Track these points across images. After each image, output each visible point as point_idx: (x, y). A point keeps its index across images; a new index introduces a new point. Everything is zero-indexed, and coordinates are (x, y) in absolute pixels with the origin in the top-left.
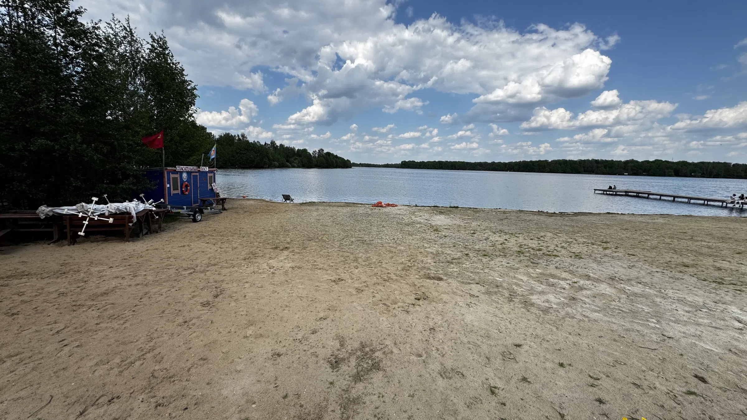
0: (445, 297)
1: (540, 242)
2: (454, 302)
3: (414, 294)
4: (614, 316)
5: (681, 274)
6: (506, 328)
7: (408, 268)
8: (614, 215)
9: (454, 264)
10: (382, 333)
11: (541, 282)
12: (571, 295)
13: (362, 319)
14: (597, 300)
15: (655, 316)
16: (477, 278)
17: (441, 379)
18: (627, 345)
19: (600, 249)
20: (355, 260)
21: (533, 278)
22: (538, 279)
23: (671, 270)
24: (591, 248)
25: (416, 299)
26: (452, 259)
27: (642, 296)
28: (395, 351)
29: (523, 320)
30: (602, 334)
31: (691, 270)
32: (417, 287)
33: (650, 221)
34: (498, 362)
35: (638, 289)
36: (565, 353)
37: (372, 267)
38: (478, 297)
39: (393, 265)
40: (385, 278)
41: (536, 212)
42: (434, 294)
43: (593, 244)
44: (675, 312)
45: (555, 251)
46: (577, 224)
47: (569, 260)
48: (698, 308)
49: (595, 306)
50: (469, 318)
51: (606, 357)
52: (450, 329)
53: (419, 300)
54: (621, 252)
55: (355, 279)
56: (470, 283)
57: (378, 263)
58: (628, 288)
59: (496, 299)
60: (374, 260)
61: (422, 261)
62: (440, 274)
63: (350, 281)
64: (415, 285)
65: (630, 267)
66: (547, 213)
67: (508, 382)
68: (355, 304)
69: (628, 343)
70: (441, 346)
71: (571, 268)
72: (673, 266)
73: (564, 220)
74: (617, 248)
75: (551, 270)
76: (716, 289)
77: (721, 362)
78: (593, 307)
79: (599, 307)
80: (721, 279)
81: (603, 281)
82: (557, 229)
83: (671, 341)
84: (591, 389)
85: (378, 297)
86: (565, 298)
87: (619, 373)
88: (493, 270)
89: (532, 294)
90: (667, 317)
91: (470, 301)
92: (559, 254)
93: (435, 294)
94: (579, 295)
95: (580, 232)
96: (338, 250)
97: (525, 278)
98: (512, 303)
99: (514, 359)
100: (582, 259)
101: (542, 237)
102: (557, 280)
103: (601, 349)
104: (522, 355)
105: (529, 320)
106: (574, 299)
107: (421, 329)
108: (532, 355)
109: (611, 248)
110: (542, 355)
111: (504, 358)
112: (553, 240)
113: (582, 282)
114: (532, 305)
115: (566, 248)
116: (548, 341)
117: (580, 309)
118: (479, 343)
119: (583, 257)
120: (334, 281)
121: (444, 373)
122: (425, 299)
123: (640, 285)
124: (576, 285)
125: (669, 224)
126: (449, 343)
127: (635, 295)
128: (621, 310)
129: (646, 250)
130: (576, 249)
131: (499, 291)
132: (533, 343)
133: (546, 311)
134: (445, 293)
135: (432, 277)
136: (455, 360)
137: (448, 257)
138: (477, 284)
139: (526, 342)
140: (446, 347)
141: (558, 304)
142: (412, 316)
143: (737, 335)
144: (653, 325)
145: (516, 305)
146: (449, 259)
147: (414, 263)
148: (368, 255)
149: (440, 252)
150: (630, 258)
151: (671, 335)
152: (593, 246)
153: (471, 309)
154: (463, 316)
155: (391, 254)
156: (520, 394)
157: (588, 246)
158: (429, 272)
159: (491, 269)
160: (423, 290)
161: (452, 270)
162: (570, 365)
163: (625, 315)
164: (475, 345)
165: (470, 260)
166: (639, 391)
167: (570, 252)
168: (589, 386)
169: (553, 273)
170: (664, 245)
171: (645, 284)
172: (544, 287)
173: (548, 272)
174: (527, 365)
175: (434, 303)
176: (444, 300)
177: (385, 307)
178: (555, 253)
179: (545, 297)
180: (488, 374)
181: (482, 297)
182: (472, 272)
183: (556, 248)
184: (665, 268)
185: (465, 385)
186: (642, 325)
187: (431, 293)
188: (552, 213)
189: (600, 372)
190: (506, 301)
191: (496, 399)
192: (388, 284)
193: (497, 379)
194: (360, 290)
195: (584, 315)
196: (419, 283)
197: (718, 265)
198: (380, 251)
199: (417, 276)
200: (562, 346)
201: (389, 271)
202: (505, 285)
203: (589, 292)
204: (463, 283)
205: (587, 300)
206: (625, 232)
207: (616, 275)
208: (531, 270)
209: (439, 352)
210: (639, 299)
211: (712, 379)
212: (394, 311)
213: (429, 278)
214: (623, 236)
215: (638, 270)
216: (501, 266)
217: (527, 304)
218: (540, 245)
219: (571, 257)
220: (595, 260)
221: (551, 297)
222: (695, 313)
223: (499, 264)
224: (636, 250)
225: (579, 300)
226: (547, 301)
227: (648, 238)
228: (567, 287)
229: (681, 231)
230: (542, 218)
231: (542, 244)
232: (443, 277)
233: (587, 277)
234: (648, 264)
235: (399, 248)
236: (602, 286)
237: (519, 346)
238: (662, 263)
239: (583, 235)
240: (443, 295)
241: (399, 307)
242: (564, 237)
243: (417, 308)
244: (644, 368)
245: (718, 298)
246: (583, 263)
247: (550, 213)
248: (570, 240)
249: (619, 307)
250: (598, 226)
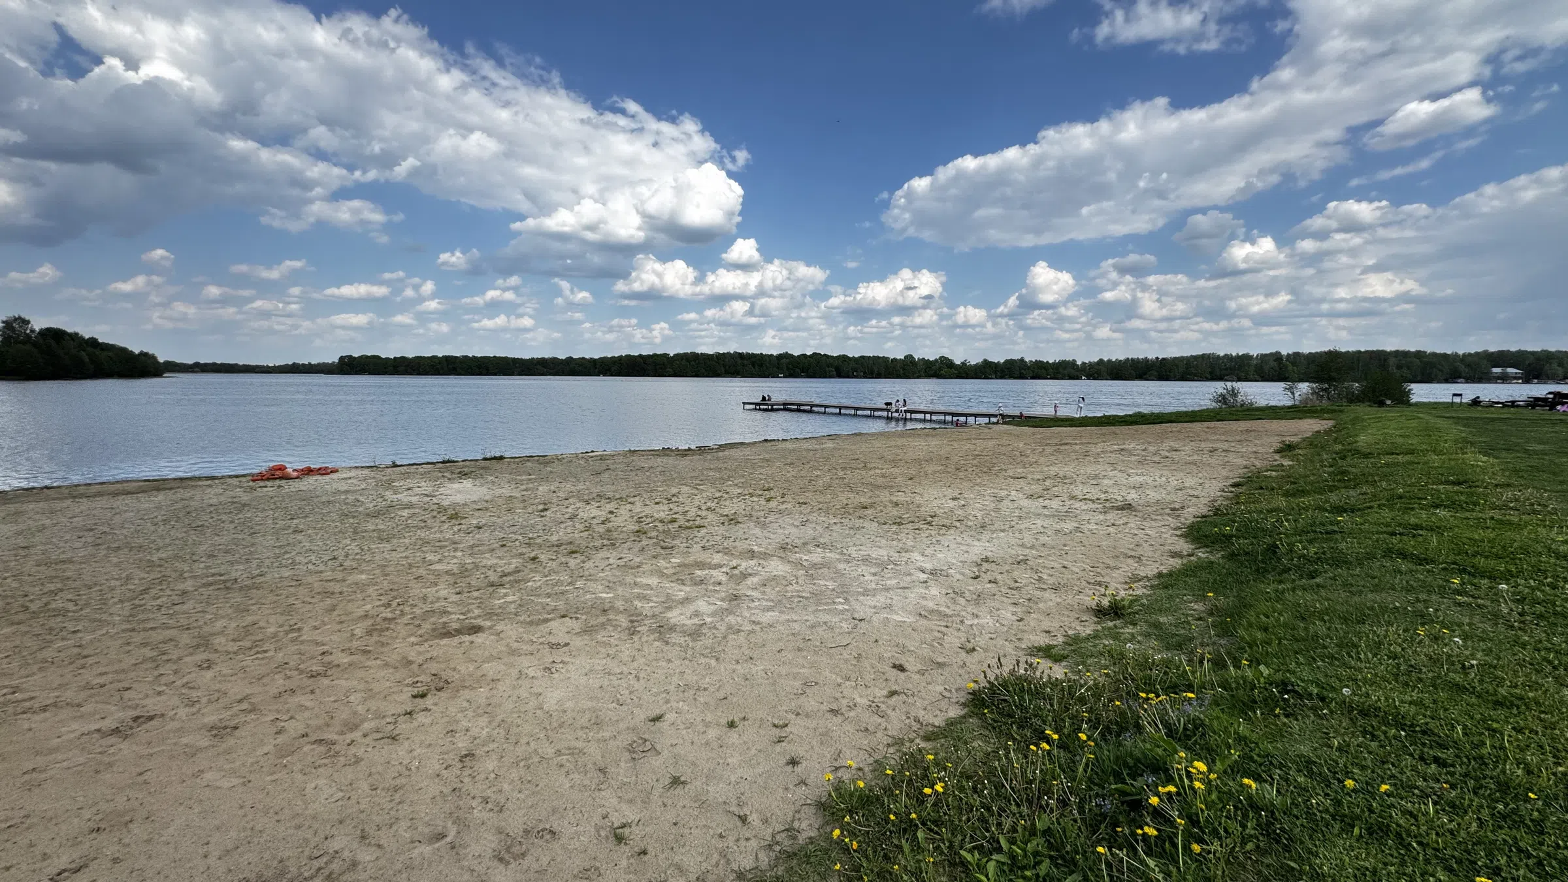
0: (490, 669)
1: (671, 506)
2: (514, 672)
3: (407, 685)
4: (794, 609)
5: (861, 521)
6: (631, 693)
7: (385, 625)
8: (773, 443)
9: (507, 586)
10: (315, 826)
11: (682, 580)
12: (731, 591)
13: (241, 812)
14: (768, 590)
15: (842, 593)
16: (560, 604)
17: (502, 867)
18: (814, 651)
19: (763, 501)
20: (198, 646)
21: (668, 576)
22: (676, 577)
23: (850, 517)
24: (750, 503)
25: (415, 697)
26: (501, 577)
27: (823, 565)
28: (365, 856)
29: (660, 664)
30: (781, 645)
31: (869, 512)
32: (415, 667)
34: (622, 771)
35: (816, 556)
36: (735, 700)
37: (265, 652)
38: (567, 644)
39: (339, 627)
40: (314, 668)
41: (658, 450)
42: (462, 668)
43: (751, 495)
44: (862, 578)
45: (698, 518)
46: (725, 465)
47: (721, 530)
48: (883, 565)
49: (767, 600)
50: (552, 699)
51: (791, 683)
52: (512, 739)
53: (423, 696)
54: (789, 502)
55: (204, 700)
56: (547, 621)
57: (287, 633)
58: (806, 558)
59: (604, 639)
60: (272, 630)
61: (425, 598)
62: (475, 618)
63: (183, 712)
64: (410, 663)
65: (803, 524)
66: (678, 450)
67: (646, 802)
68: (208, 776)
69: (816, 647)
70: (494, 789)
71: (725, 544)
72: (851, 511)
73: (705, 460)
74: (783, 496)
75: (697, 554)
76: (897, 533)
77: (915, 634)
78: (765, 603)
79: (772, 601)
80: (900, 518)
81: (772, 556)
82: (696, 478)
83: (862, 624)
84: (778, 748)
85: (294, 728)
86: (723, 600)
87: (810, 703)
88: (591, 580)
89: (669, 608)
90: (854, 589)
91: (551, 660)
92: (705, 522)
93: (466, 668)
94: (743, 589)
95: (732, 477)
96: (124, 631)
97: (653, 581)
98: (636, 638)
99: (653, 748)
100: (739, 525)
101: (674, 495)
102: (707, 571)
103: (784, 671)
104: (666, 736)
105: (670, 661)
106: (736, 597)
107: (437, 767)
108: (682, 727)
109: (776, 498)
110: (699, 719)
111: (634, 755)
112: (693, 499)
113: (744, 565)
114: (672, 629)
115: (714, 510)
116: (705, 689)
117: (746, 614)
118: (580, 745)
119: (740, 520)
120: (116, 731)
121: (508, 849)
122: (439, 690)
123: (819, 550)
124: (736, 572)
125: (839, 449)
126: (514, 774)
127: (815, 566)
128: (800, 597)
129: (818, 493)
130: (730, 508)
131: (609, 620)
132: (681, 703)
133: (695, 633)
134: (491, 658)
135: (456, 630)
136: (532, 807)
137: (490, 573)
138: (563, 616)
139: (669, 705)
140: (506, 786)
141: (713, 615)
142: (406, 744)
143: (924, 591)
144: (840, 607)
145: (644, 639)
146: (493, 577)
147: (402, 607)
148: (249, 619)
149: (469, 567)
150: (801, 509)
151: (862, 615)
152: (752, 499)
153: (556, 676)
154: (541, 698)
155: (329, 601)
156: (671, 816)
157: (745, 500)
158: (444, 619)
159: (590, 578)
160: (434, 667)
161: (502, 601)
162: (744, 719)
163: (806, 602)
164: (574, 752)
165: (541, 569)
166: (839, 719)
167: (721, 515)
168: (775, 743)
169: (698, 560)
170: (837, 481)
171: (824, 546)
172: (688, 589)
173: (691, 559)
174: (677, 750)
175: (467, 691)
176: (491, 675)
177: (323, 749)
178: (698, 522)
179: (691, 608)
180: (606, 804)
181: (577, 642)
182: (549, 595)
183: (700, 513)
184: (843, 516)
185: (559, 852)
186: (829, 612)
187: (454, 669)
188: (685, 450)
189: (786, 711)
190: (624, 636)
191: (627, 849)
192: (326, 681)
193: (624, 806)
194: (225, 728)
195: (754, 622)
196: (419, 653)
197: (894, 499)
198: (291, 600)
199: (412, 639)
200: (728, 689)
201: (326, 648)
202: (619, 604)
203: (755, 580)
204: (531, 623)
205: (755, 594)
206: (790, 469)
207: (787, 540)
208: (662, 563)
209: (490, 806)
210: (820, 572)
211: (911, 664)
212: (353, 750)
213: (448, 634)
214: (788, 475)
215: (814, 525)
216: (608, 568)
217: (663, 630)
218: (671, 513)
219: (723, 523)
220: (758, 522)
221: (702, 605)
222: (882, 574)
223: (602, 565)
224: (807, 495)
225: (743, 598)
226: (696, 614)
227: (819, 473)
228: (724, 578)
229: (853, 457)
230: (671, 461)
231: (676, 509)
232: (482, 624)
233: (750, 554)
234: (823, 514)
235: (351, 579)
236: (772, 563)
237: (657, 719)
238: (839, 509)
240: (486, 665)
241: (365, 736)
242: (709, 491)
243: (422, 718)
244: (839, 680)
245: (901, 545)
246: (741, 532)
247: (681, 450)
248: (718, 495)
249: (798, 591)
250: (755, 464)
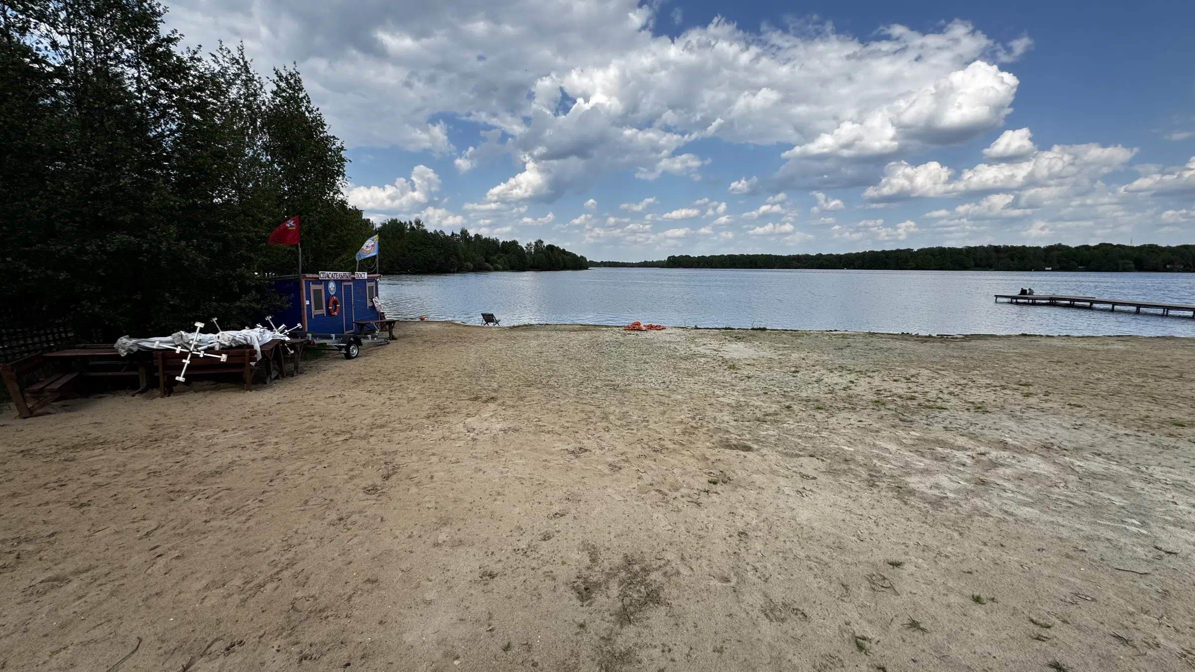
0: (758, 479)
1: (910, 385)
2: (775, 487)
3: (705, 473)
4: (1060, 512)
5: (1172, 439)
6: (870, 534)
7: (692, 430)
8: (1034, 338)
9: (769, 423)
10: (658, 540)
11: (922, 453)
12: (977, 475)
13: (623, 516)
14: (1025, 485)
15: (1136, 514)
16: (809, 446)
17: (767, 621)
18: (1091, 564)
19: (1018, 396)
20: (603, 418)
21: (906, 446)
22: (915, 448)
23: (1153, 432)
24: (1002, 395)
25: (710, 482)
26: (765, 415)
27: (1105, 477)
28: (684, 571)
29: (899, 519)
30: (1043, 545)
32: (710, 462)
33: (1100, 347)
34: (863, 592)
35: (1097, 465)
36: (981, 578)
37: (632, 430)
38: (814, 478)
39: (667, 425)
40: (656, 446)
41: (897, 334)
42: (739, 473)
43: (1004, 388)
44: (1172, 505)
45: (939, 400)
46: (971, 355)
47: (966, 415)
49: (1023, 495)
50: (803, 515)
51: (1056, 587)
52: (774, 534)
53: (715, 483)
54: (1056, 402)
55: (607, 448)
56: (798, 456)
57: (643, 422)
58: (1078, 463)
59: (846, 483)
60: (635, 418)
61: (715, 419)
62: (746, 440)
63: (598, 452)
64: (707, 459)
65: (1076, 427)
66: (917, 336)
67: (886, 627)
68: (609, 490)
69: (1094, 561)
70: (761, 564)
71: (971, 429)
72: (1155, 425)
73: (947, 347)
74: (1047, 394)
75: (937, 431)
78: (1020, 497)
79: (1031, 497)
81: (1031, 452)
82: (937, 363)
83: (1172, 558)
84: (1037, 644)
85: (647, 478)
86: (967, 481)
87: (1084, 615)
88: (835, 433)
89: (909, 474)
90: (1157, 514)
91: (801, 486)
92: (947, 405)
93: (742, 474)
94: (991, 477)
95: (979, 367)
96: (575, 402)
97: (893, 447)
98: (875, 490)
99: (891, 587)
100: (988, 414)
101: (913, 376)
102: (949, 451)
103: (1047, 572)
104: (905, 580)
105: (908, 519)
106: (983, 483)
107: (724, 533)
108: (921, 581)
109: (1036, 395)
110: (940, 581)
111: (873, 586)
112: (933, 382)
113: (994, 454)
114: (912, 492)
115: (958, 395)
116: (946, 556)
117: (996, 501)
118: (826, 558)
119: (989, 409)
120: (573, 452)
121: (772, 610)
122: (725, 482)
123: (1099, 459)
124: (983, 458)
125: (1135, 353)
126: (774, 559)
127: (1093, 475)
128: (1071, 503)
129: (1100, 397)
130: (976, 396)
131: (849, 469)
132: (920, 561)
133: (937, 503)
134: (757, 472)
135: (734, 445)
136: (789, 588)
137: (757, 411)
138: (811, 456)
139: (908, 557)
140: (769, 565)
141: (957, 491)
142: (706, 510)
144: (1133, 529)
145: (883, 493)
146: (759, 414)
147: (701, 421)
148: (625, 409)
149: (743, 404)
150: (1074, 411)
151: (1171, 547)
152: (1005, 391)
153: (806, 499)
154: (795, 512)
155: (662, 408)
156: (909, 651)
157: (995, 391)
158: (727, 436)
159: (833, 431)
160: (721, 467)
161: (765, 433)
162: (993, 599)
163: (1079, 511)
164: (819, 561)
165: (794, 416)
166: (1127, 650)
167: (966, 402)
168: (1033, 638)
169: (940, 438)
170: (1131, 388)
171: (1109, 457)
172: (928, 462)
173: (932, 435)
174: (917, 599)
175: (742, 489)
176: (758, 483)
177: (661, 496)
178: (939, 403)
179: (933, 480)
180: (849, 615)
181: (823, 479)
182: (800, 437)
183: (941, 395)
184: (1141, 429)
185: (810, 632)
186: (1114, 530)
187: (734, 472)
188: (926, 337)
189: (1048, 613)
190: (864, 485)
191: (867, 659)
192: (662, 456)
193: (865, 624)
194: (616, 467)
195: (1006, 512)
196: (712, 455)
198: (644, 403)
199: (708, 444)
200: (973, 566)
201: (661, 436)
202: (859, 458)
203: (1009, 471)
204: (786, 454)
205: (1008, 485)
206: (1057, 367)
207: (1052, 441)
208: (901, 433)
209: (758, 574)
210: (1102, 483)
212: (676, 503)
213: (729, 447)
214: (1054, 373)
215: (1092, 431)
216: (849, 427)
217: (902, 492)
218: (910, 391)
219: (968, 409)
220: (1012, 415)
221: (943, 480)
223: (844, 423)
224: (1082, 397)
225: (992, 485)
226: (937, 486)
227: (1101, 376)
228: (969, 461)
229: (1158, 364)
230: (910, 345)
231: (915, 389)
232: (752, 446)
233: (1002, 445)
234: (1107, 422)
235: (674, 396)
236: (1031, 459)
237: (896, 564)
238: (1133, 420)
239: (984, 372)
240: (755, 475)
241: (682, 497)
242: (952, 377)
243: (714, 497)
244: (1132, 609)
246: (990, 422)
247: (922, 337)
248: (963, 382)
249: (1067, 496)
250: (1009, 357)
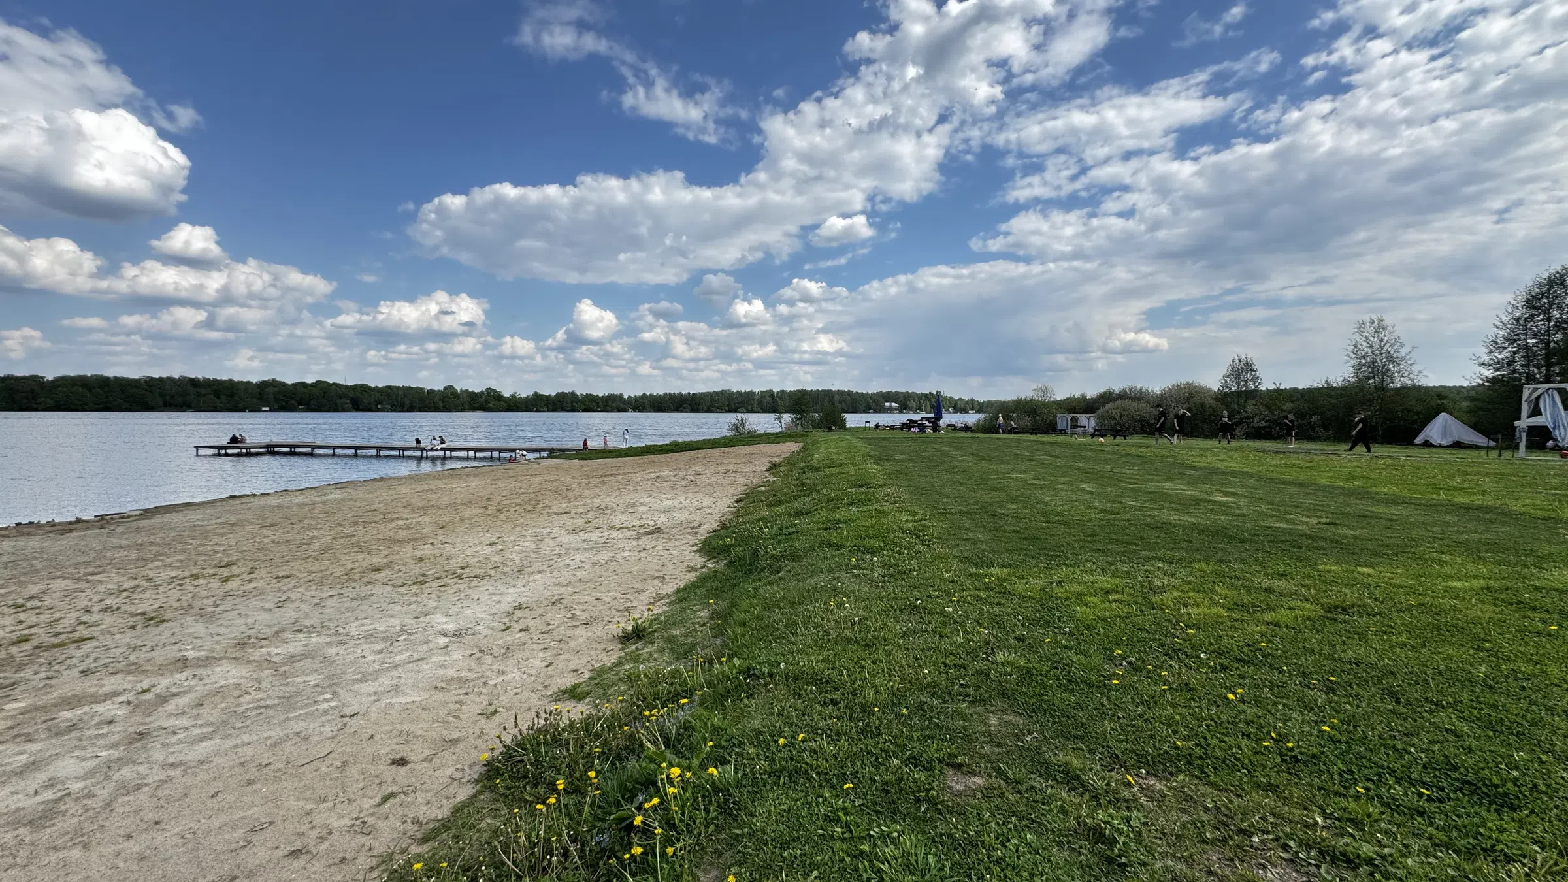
1: (22, 616)
4: (247, 727)
5: (370, 587)
8: (243, 500)
11: (28, 734)
12: (131, 730)
14: (205, 710)
15: (329, 687)
18: (275, 777)
19: (215, 583)
22: (15, 732)
23: (353, 585)
24: (191, 588)
27: (304, 656)
30: (218, 785)
31: (383, 574)
33: (318, 499)
35: (295, 646)
41: (6, 528)
43: (196, 577)
44: (361, 660)
45: (81, 627)
46: (152, 539)
47: (128, 638)
48: (392, 639)
49: (201, 726)
51: (228, 836)
54: (262, 578)
58: (276, 651)
65: (280, 604)
66: (52, 524)
69: (278, 771)
71: (132, 658)
72: (357, 577)
73: (111, 534)
74: (252, 571)
75: (69, 683)
76: (416, 595)
77: (425, 715)
78: (196, 732)
79: (212, 724)
80: (424, 575)
81: (220, 659)
82: (86, 564)
83: (354, 721)
86: (114, 746)
87: (258, 854)
90: (348, 677)
92: (95, 631)
94: (159, 719)
95: (162, 554)
100: (165, 624)
101: (31, 598)
102: (86, 709)
103: (217, 823)
106: (141, 736)
109: (239, 575)
112: (75, 597)
113: (164, 683)
115: (118, 608)
117: (158, 756)
119: (167, 616)
123: (300, 636)
124: (147, 696)
125: (350, 500)
127: (292, 659)
128: (262, 707)
129: (311, 560)
130: (148, 602)
133: (44, 816)
141: (88, 775)
143: (442, 658)
144: (325, 706)
150: (280, 585)
151: (355, 708)
152: (195, 583)
157: (182, 585)
163: (271, 713)
166: (300, 863)
167: (132, 615)
169: (69, 694)
170: (342, 541)
171: (310, 630)
172: (37, 746)
173: (55, 694)
178: (83, 632)
183: (86, 618)
184: (345, 585)
186: (305, 716)
188: (70, 523)
195: (172, 765)
197: (418, 553)
203: (183, 701)
205: (179, 722)
206: (270, 533)
207: (250, 632)
210: (298, 665)
211: (416, 752)
214: (266, 541)
215: (297, 604)
218: (23, 626)
219: (133, 627)
220: (202, 615)
221: (68, 767)
222: (390, 649)
224: (292, 564)
225: (156, 734)
226: (50, 784)
227: (316, 533)
228: (121, 712)
229: (369, 508)
230: (35, 542)
231: (34, 619)
233: (179, 664)
234: (314, 587)
236: (218, 669)
238: (339, 577)
239: (169, 561)
242: (113, 580)
244: (309, 806)
245: (420, 609)
246: (167, 633)
247: (60, 524)
248: (129, 584)
249: (258, 700)
250: (209, 531)
